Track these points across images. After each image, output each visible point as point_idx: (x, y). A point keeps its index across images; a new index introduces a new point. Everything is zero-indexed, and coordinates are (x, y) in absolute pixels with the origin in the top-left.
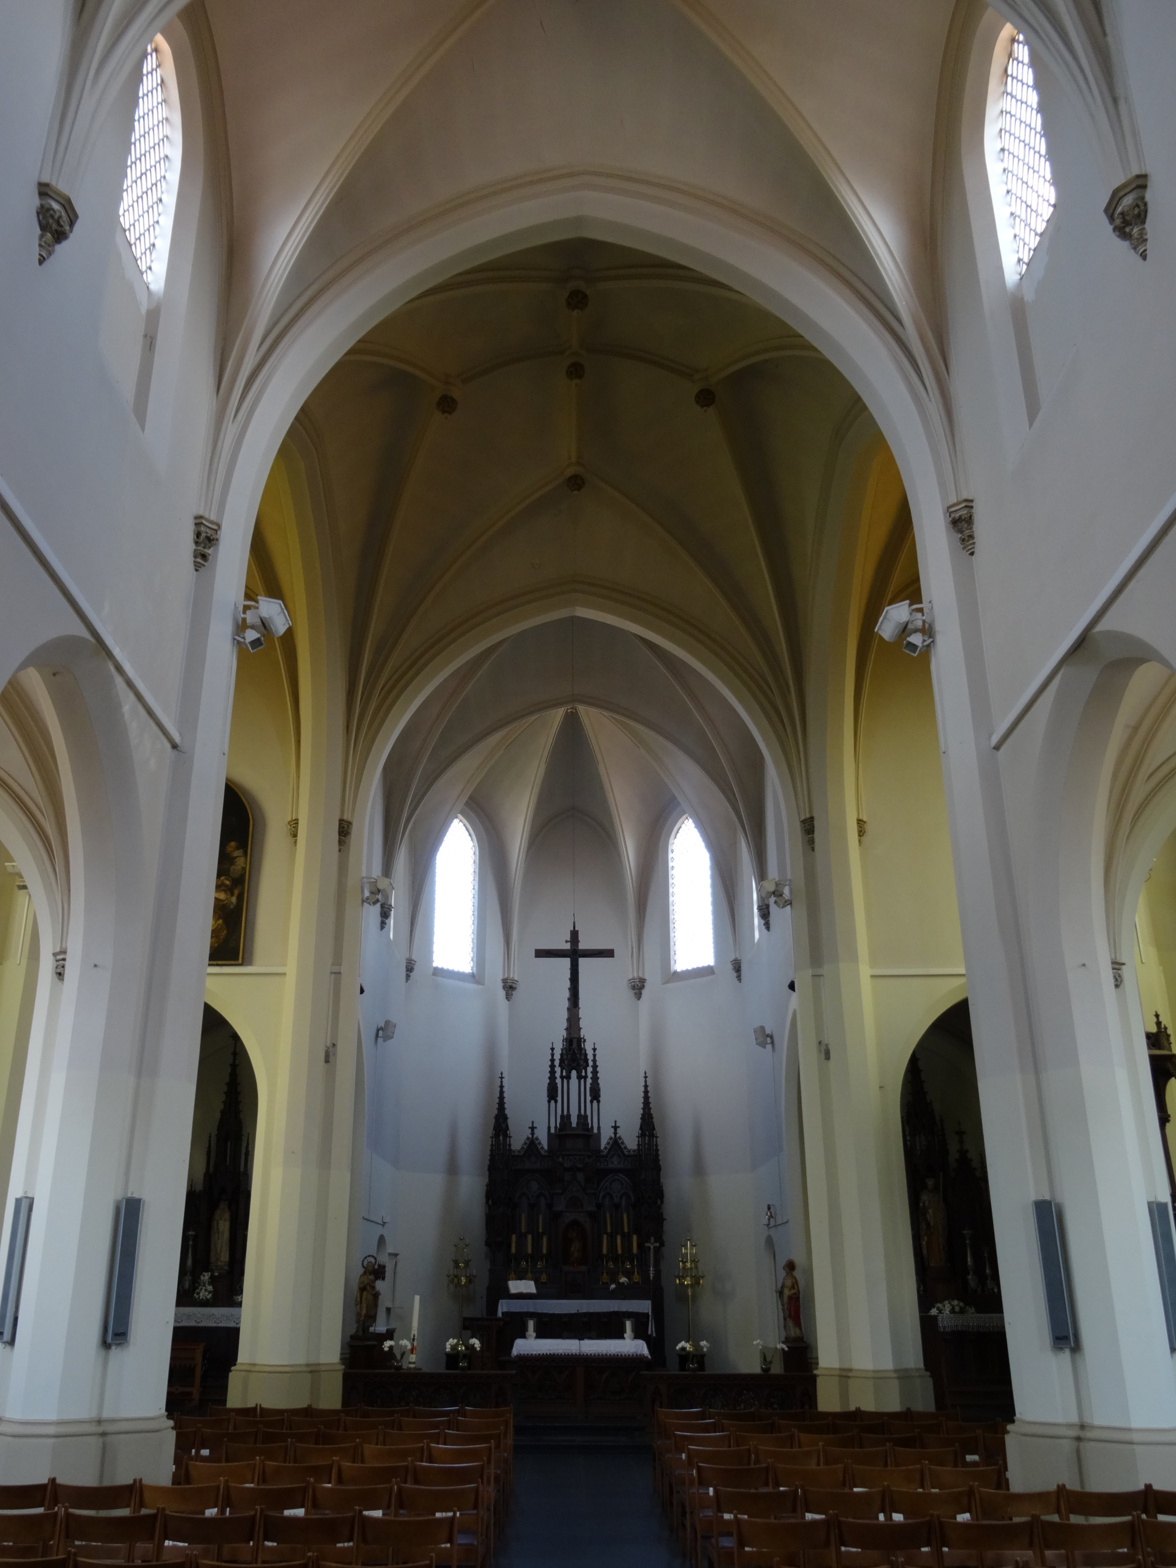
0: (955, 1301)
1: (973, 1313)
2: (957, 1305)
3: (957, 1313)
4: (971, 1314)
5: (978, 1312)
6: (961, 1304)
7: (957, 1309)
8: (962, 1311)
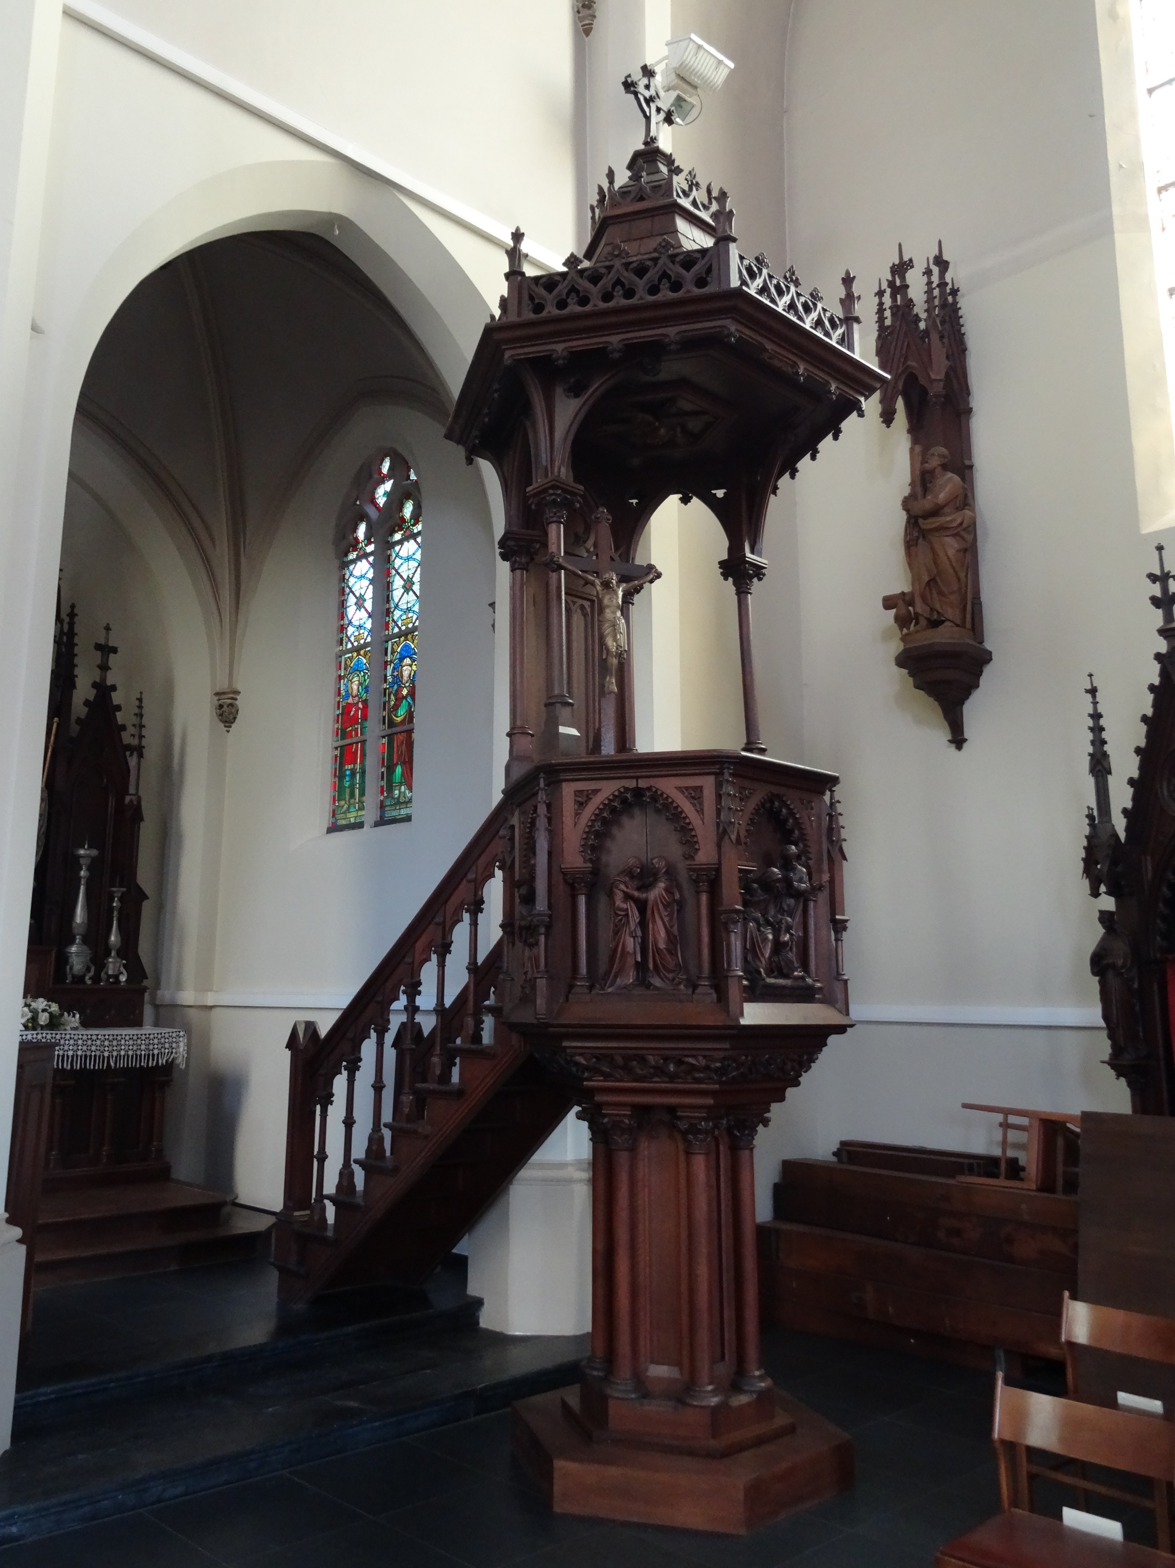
0: (41, 1000)
1: (76, 1029)
2: (44, 1010)
3: (42, 1027)
4: (72, 1029)
5: (86, 1023)
6: (55, 1008)
7: (43, 1019)
8: (54, 1023)
